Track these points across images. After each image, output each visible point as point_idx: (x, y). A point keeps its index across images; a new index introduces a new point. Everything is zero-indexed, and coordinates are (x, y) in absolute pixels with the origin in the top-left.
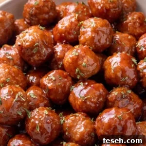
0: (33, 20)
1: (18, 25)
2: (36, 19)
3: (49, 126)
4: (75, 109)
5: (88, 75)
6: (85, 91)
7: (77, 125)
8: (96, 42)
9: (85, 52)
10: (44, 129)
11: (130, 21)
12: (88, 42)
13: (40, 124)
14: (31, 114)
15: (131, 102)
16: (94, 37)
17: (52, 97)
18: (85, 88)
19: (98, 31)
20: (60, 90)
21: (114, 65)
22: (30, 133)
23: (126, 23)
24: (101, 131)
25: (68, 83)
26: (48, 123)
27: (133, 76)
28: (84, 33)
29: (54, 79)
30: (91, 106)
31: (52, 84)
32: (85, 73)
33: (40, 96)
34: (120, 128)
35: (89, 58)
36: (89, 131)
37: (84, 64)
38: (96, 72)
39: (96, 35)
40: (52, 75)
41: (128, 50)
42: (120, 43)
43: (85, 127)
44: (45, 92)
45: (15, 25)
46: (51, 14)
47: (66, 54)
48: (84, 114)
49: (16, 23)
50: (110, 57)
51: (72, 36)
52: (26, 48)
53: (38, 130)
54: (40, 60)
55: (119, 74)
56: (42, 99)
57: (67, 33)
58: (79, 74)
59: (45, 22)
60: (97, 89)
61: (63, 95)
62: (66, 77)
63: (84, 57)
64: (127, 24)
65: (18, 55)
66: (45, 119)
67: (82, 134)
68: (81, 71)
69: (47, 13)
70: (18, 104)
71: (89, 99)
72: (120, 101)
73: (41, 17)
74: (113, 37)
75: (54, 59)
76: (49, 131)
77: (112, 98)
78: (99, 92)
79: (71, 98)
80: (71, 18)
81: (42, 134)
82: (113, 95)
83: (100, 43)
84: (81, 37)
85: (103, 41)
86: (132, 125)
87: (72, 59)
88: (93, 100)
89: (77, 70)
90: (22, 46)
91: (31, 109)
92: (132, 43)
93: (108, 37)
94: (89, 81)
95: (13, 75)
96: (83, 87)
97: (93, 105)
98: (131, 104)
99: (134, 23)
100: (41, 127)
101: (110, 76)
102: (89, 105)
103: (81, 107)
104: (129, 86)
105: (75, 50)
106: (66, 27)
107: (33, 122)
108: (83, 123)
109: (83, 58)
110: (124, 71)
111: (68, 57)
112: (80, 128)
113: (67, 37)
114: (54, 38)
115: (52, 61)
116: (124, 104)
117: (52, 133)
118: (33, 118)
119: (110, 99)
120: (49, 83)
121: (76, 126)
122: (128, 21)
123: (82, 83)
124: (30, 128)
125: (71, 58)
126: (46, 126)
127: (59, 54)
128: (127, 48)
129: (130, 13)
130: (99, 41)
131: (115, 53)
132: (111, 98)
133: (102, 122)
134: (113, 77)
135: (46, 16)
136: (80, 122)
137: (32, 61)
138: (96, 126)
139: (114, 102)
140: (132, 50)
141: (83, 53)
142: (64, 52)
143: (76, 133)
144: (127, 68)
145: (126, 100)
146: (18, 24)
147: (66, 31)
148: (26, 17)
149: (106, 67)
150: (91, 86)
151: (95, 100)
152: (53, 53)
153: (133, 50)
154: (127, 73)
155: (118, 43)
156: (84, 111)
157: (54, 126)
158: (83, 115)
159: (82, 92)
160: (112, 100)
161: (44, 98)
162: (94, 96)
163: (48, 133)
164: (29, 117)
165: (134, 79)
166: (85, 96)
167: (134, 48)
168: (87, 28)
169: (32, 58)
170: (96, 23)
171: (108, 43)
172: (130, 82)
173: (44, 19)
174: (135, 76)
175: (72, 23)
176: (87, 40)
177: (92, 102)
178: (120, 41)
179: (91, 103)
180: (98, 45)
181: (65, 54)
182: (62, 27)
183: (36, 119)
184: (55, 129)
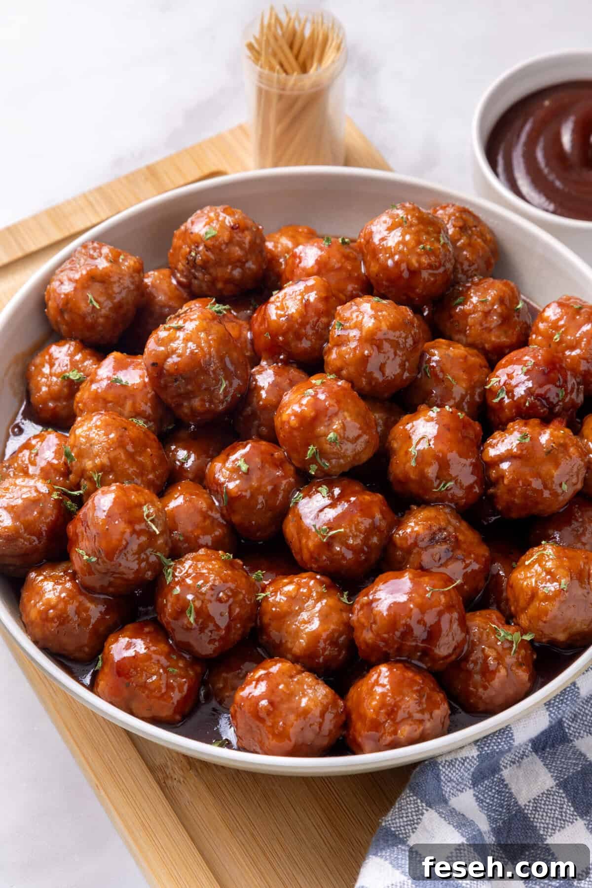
0: (195, 278)
1: (154, 291)
2: (207, 277)
3: (224, 608)
4: (298, 558)
5: (340, 466)
6: (331, 514)
7: (302, 609)
8: (371, 373)
9: (338, 402)
10: (210, 618)
11: (475, 306)
12: (352, 369)
13: (198, 604)
14: (175, 569)
15: (459, 554)
16: (368, 356)
17: (236, 519)
18: (332, 506)
19: (381, 340)
20: (261, 499)
21: (418, 443)
22: (168, 623)
23: (462, 311)
24: (367, 636)
25: (284, 482)
26: (220, 600)
27: (468, 478)
28: (341, 342)
29: (244, 468)
30: (344, 558)
31: (238, 482)
32: (334, 461)
33: (205, 516)
34: (419, 632)
35: (349, 419)
36: (334, 631)
37: (331, 435)
38: (365, 458)
39: (375, 353)
40: (239, 457)
41: (463, 398)
42: (441, 376)
43: (324, 617)
44: (217, 504)
45: (147, 286)
46: (250, 265)
47: (286, 399)
48: (323, 579)
49: (148, 281)
50: (407, 417)
51: (305, 344)
52: (170, 374)
53: (192, 620)
54: (208, 411)
55: (432, 471)
56: (208, 522)
57: (291, 336)
58: (316, 463)
59: (230, 287)
60: (365, 511)
61: (269, 514)
62: (279, 464)
63: (336, 414)
64: (465, 315)
65: (149, 389)
66: (212, 588)
67: (315, 637)
68: (321, 453)
69: (240, 263)
70: (139, 542)
71: (341, 538)
72: (426, 549)
73: (219, 272)
74: (422, 356)
75: (249, 410)
76: (223, 622)
77: (405, 538)
78: (369, 521)
79: (290, 528)
80: (308, 289)
81: (202, 630)
82: (409, 530)
83: (384, 374)
84: (330, 350)
85: (392, 369)
86: (455, 626)
87: (301, 417)
88: (351, 541)
89: (311, 450)
90: (162, 368)
91: (176, 554)
92: (476, 377)
93: (407, 360)
94: (345, 482)
95: (130, 448)
96: (328, 501)
97: (349, 555)
98: (457, 559)
99: (487, 314)
100: (199, 612)
101: (406, 475)
102: (338, 553)
103: (314, 558)
104: (456, 504)
105: (311, 391)
106: (290, 318)
107: (178, 596)
108: (319, 606)
109: (330, 418)
110: (444, 465)
111: (289, 411)
112: (309, 622)
113: (293, 344)
114: (252, 341)
115: (245, 414)
116: (437, 557)
117: (228, 628)
118: (178, 583)
119: (398, 542)
120: (231, 479)
121: (298, 613)
122: (468, 307)
123: (324, 489)
124: (169, 609)
125: (295, 414)
126: (214, 609)
127: (263, 394)
128: (459, 390)
129: (476, 279)
130: (382, 368)
131: (423, 407)
132: (401, 538)
133: (372, 609)
134: (413, 476)
135: (237, 273)
136: (311, 602)
137: (186, 411)
138: (354, 618)
139: (409, 551)
140: (472, 396)
141: (333, 402)
142: (278, 390)
143: (297, 633)
144: (453, 456)
145: (444, 547)
146: (153, 285)
147: (289, 329)
148: (176, 268)
149: (395, 445)
150: (349, 501)
151: (358, 541)
152: (250, 390)
153: (477, 398)
154: (453, 472)
155: (435, 375)
156: (322, 571)
157: (237, 610)
158: (321, 583)
159: (322, 515)
160: (405, 546)
161: (213, 520)
162: (356, 529)
163: (218, 628)
164: (169, 579)
165: (471, 487)
166: (331, 529)
167: (478, 391)
168: (350, 328)
169: (185, 404)
170: (376, 317)
171: (406, 375)
172: (460, 493)
173: (229, 281)
174: (475, 478)
175: (307, 305)
176: (346, 364)
177: (349, 547)
178: (442, 371)
179: (344, 550)
180: (376, 379)
181: (281, 398)
182: (280, 316)
183: (189, 587)
184: (239, 617)
